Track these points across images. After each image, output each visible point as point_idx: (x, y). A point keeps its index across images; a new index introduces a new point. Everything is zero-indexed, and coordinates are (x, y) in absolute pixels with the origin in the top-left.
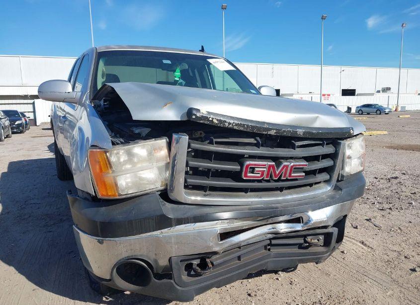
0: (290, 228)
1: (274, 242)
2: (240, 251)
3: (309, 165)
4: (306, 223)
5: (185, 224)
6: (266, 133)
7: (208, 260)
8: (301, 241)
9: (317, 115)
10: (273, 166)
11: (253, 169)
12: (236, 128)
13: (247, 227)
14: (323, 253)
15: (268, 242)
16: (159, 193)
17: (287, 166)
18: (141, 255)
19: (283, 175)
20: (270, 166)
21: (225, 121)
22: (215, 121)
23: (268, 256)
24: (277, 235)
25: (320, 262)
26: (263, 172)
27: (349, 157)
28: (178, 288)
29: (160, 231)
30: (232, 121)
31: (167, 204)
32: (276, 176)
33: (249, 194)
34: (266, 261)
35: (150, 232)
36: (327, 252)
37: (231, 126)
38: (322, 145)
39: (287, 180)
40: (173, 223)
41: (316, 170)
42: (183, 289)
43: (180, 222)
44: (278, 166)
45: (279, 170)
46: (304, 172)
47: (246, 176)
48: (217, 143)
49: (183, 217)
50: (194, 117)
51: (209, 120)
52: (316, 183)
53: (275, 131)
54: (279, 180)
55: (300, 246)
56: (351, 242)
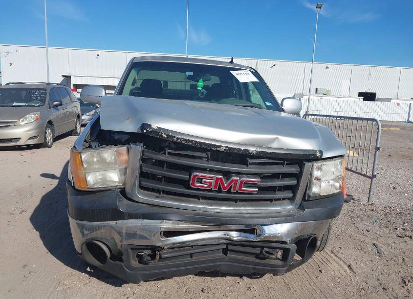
0: (244, 237)
1: (230, 247)
2: (191, 250)
3: (261, 182)
4: (260, 235)
5: (135, 219)
6: (215, 149)
7: (158, 253)
8: (258, 251)
9: (275, 136)
10: (221, 179)
11: (202, 179)
12: (183, 142)
13: (193, 230)
14: (279, 266)
15: (225, 246)
16: (120, 190)
17: (236, 181)
18: (101, 238)
19: (232, 188)
20: (217, 179)
21: (174, 137)
22: (164, 135)
23: (222, 260)
24: (231, 242)
25: (277, 275)
26: (210, 184)
27: (318, 179)
28: (128, 270)
29: (115, 222)
30: (180, 137)
31: (125, 200)
32: (225, 188)
33: (201, 200)
34: (220, 263)
35: (108, 221)
36: (283, 266)
37: (179, 141)
38: (283, 164)
39: (237, 193)
40: (126, 217)
41: (276, 187)
42: (131, 272)
43: (131, 216)
44: (228, 180)
45: (228, 182)
46: (258, 188)
47: (193, 184)
48: (170, 154)
49: (133, 213)
50: (145, 131)
51: (158, 135)
52: (276, 200)
53: (224, 148)
54: (229, 192)
55: (257, 256)
56: (337, 263)
